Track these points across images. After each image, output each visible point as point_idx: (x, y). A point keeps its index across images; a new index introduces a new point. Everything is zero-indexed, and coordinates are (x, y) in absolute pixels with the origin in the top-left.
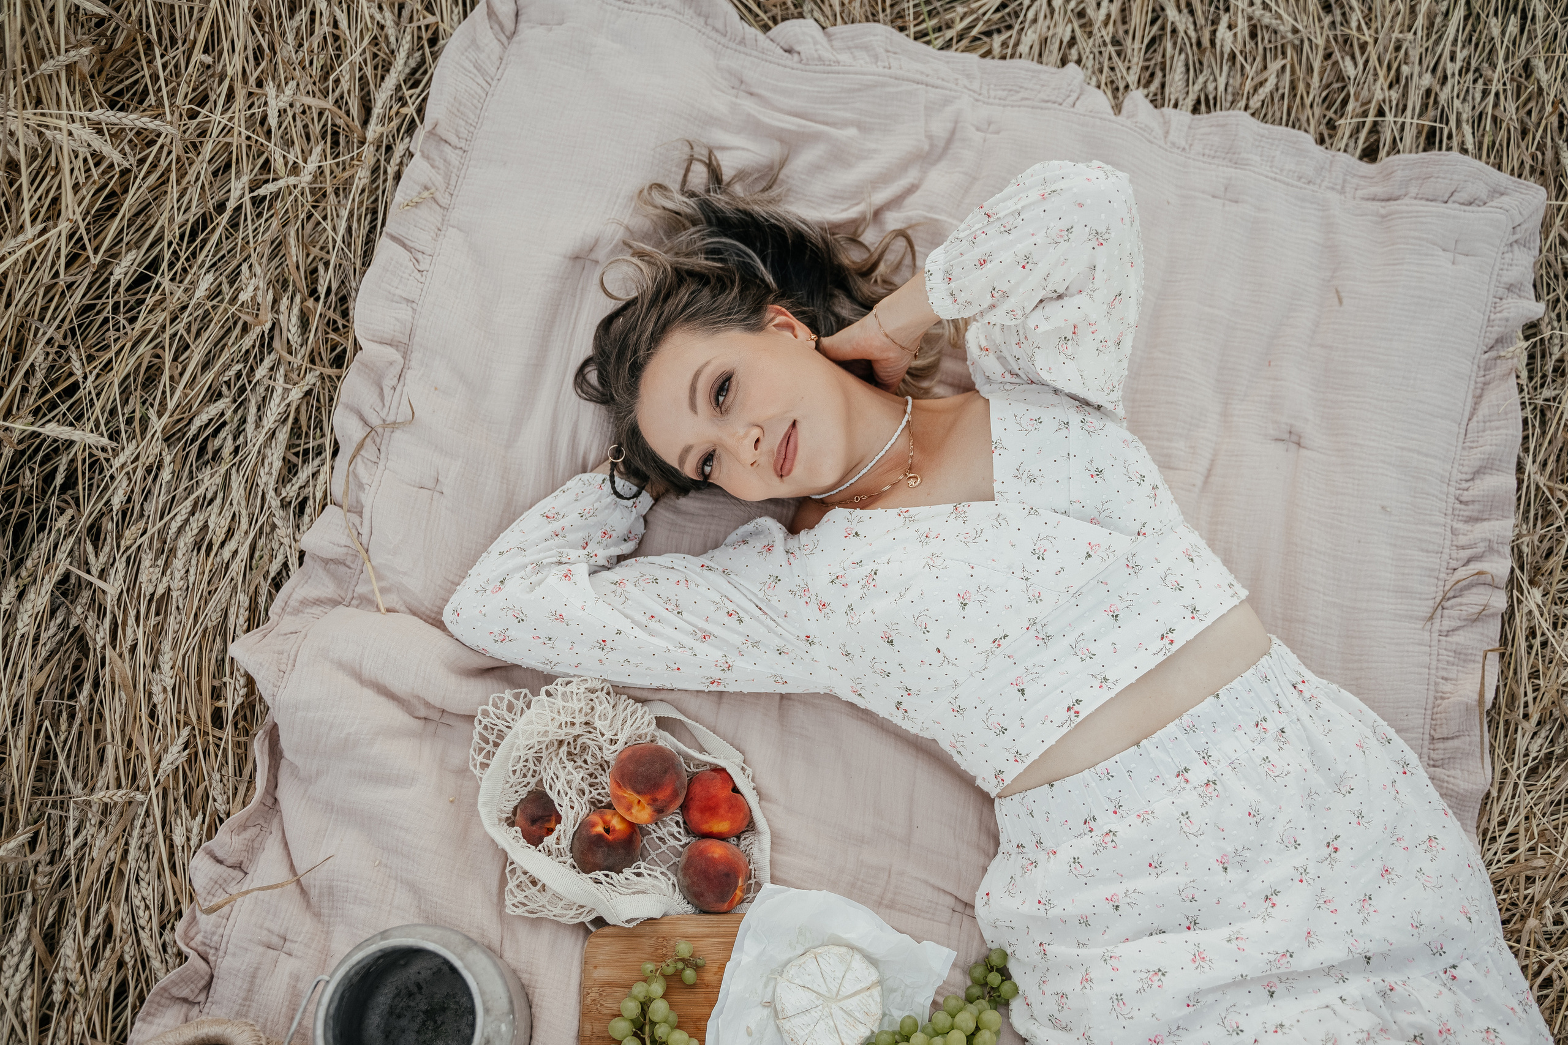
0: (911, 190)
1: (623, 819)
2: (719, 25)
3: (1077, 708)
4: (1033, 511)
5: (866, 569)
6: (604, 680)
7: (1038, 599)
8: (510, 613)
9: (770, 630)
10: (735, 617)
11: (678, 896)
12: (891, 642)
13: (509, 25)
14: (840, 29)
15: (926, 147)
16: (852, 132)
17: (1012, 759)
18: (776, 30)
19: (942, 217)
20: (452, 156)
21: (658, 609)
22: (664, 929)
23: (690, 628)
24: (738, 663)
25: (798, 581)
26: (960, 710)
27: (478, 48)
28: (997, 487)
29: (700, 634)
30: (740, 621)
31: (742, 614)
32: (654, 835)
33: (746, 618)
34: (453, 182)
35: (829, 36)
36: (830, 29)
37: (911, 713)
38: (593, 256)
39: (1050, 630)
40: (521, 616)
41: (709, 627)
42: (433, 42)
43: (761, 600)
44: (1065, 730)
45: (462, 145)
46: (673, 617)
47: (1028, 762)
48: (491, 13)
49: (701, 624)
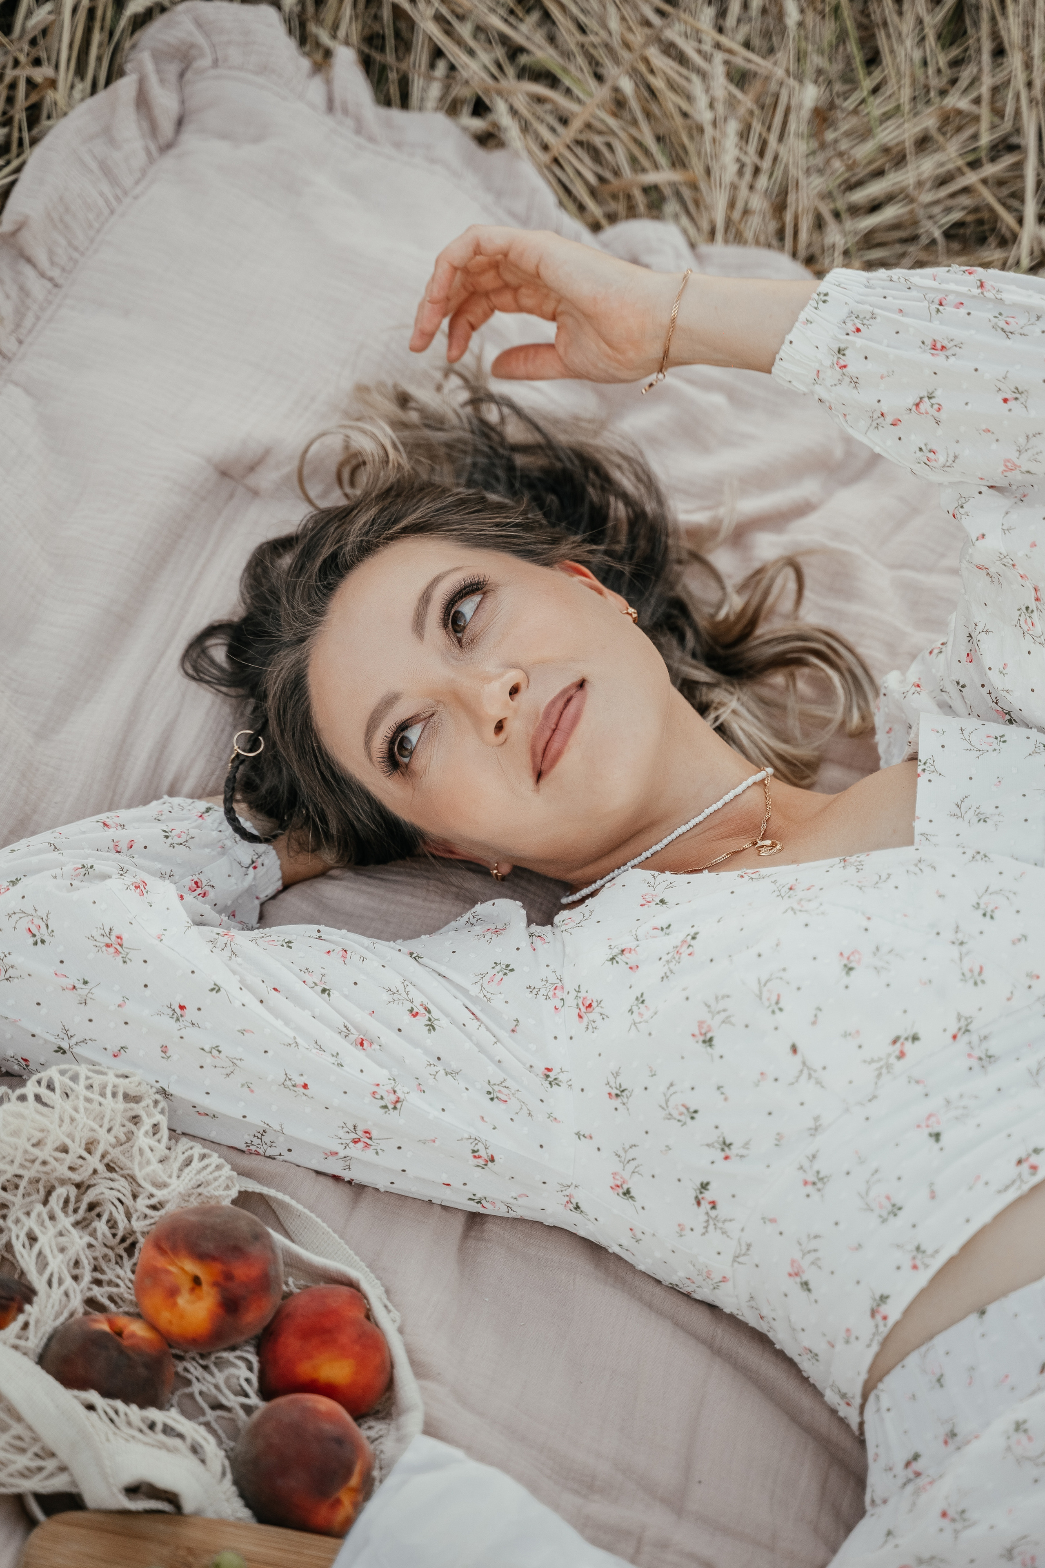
0: (802, 509)
1: (153, 1326)
2: (519, 206)
3: (1034, 1160)
4: (981, 856)
5: (677, 936)
6: (164, 1092)
7: (977, 978)
8: (24, 923)
9: (482, 1049)
10: (423, 1020)
11: (228, 1487)
12: (709, 1042)
13: (167, 126)
14: (719, 250)
15: (839, 452)
16: (718, 399)
17: (907, 1264)
18: (611, 232)
19: (855, 550)
20: (37, 287)
21: (291, 980)
22: (192, 1534)
23: (340, 1022)
24: (413, 1099)
25: (546, 973)
26: (818, 1182)
27: (112, 142)
28: (920, 826)
29: (355, 1036)
30: (431, 1027)
31: (435, 1013)
32: (196, 1388)
33: (443, 1022)
34: (28, 322)
35: (700, 259)
36: (704, 248)
37: (722, 1211)
38: (252, 480)
39: (994, 1046)
40: (43, 933)
41: (374, 1027)
42: (34, 114)
43: (474, 1000)
44: (1011, 1195)
45: (55, 273)
46: (314, 997)
47: (937, 1263)
48: (142, 101)
49: (360, 1017)
